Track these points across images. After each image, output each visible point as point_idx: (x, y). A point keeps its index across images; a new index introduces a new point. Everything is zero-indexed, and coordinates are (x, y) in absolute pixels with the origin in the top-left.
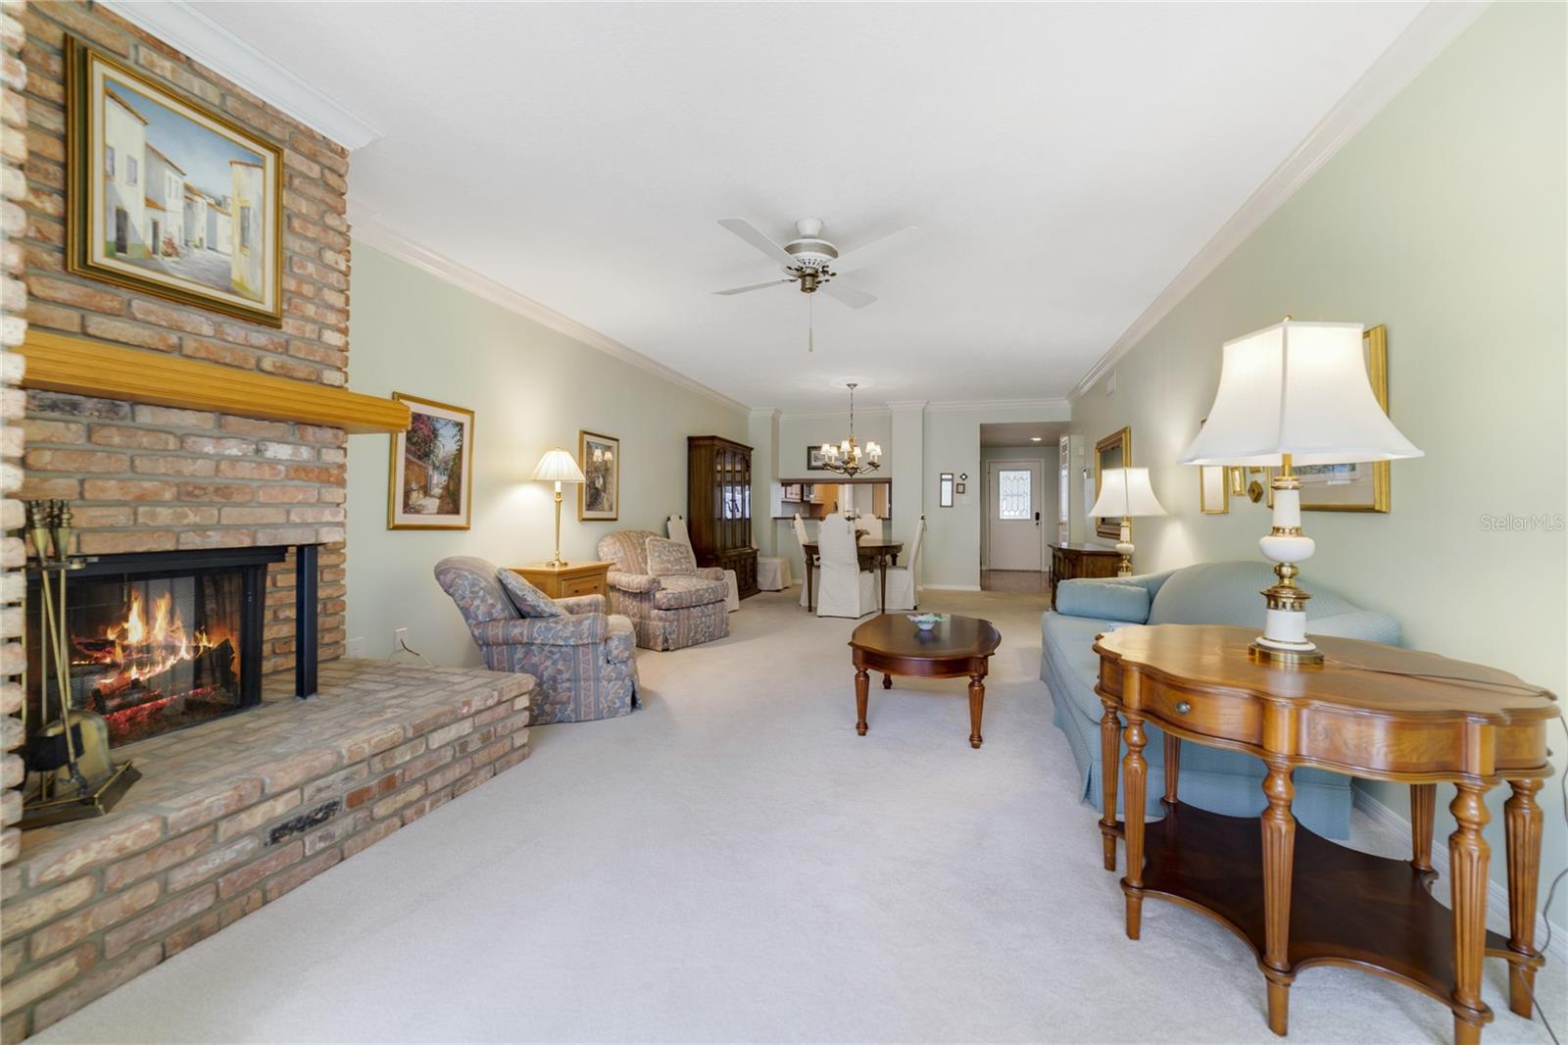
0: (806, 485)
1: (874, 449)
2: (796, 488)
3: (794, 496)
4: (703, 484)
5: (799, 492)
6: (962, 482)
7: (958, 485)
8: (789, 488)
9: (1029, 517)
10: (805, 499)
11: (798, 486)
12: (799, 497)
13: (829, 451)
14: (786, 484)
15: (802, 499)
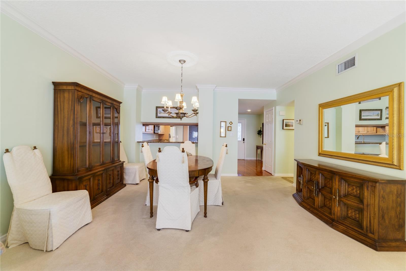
0: (156, 126)
1: (195, 102)
2: (151, 127)
3: (150, 131)
4: (66, 120)
5: (153, 129)
6: (230, 126)
7: (228, 127)
8: (147, 127)
9: (241, 140)
10: (156, 132)
11: (153, 126)
12: (153, 131)
13: (166, 102)
14: (145, 125)
15: (154, 132)
